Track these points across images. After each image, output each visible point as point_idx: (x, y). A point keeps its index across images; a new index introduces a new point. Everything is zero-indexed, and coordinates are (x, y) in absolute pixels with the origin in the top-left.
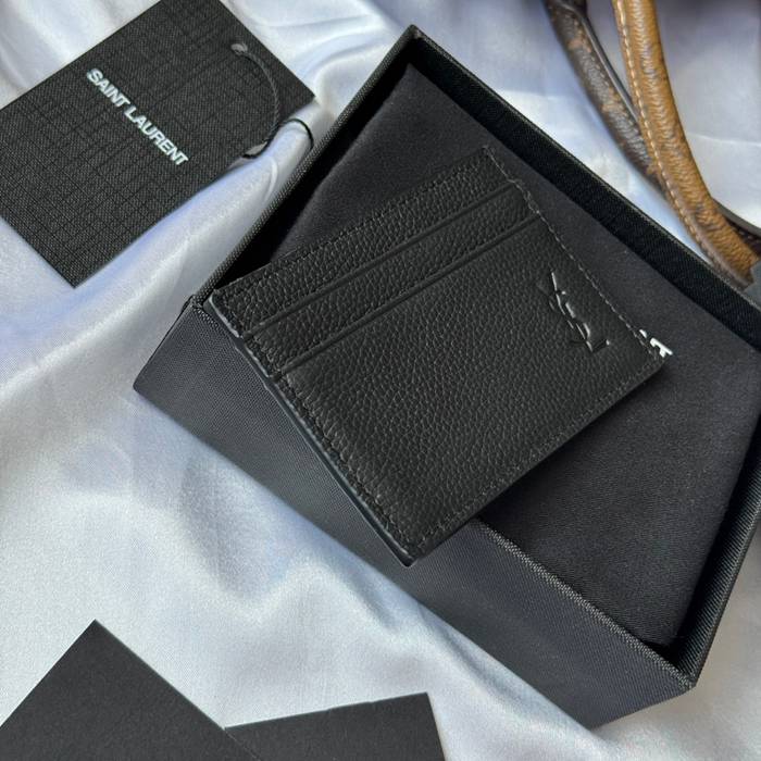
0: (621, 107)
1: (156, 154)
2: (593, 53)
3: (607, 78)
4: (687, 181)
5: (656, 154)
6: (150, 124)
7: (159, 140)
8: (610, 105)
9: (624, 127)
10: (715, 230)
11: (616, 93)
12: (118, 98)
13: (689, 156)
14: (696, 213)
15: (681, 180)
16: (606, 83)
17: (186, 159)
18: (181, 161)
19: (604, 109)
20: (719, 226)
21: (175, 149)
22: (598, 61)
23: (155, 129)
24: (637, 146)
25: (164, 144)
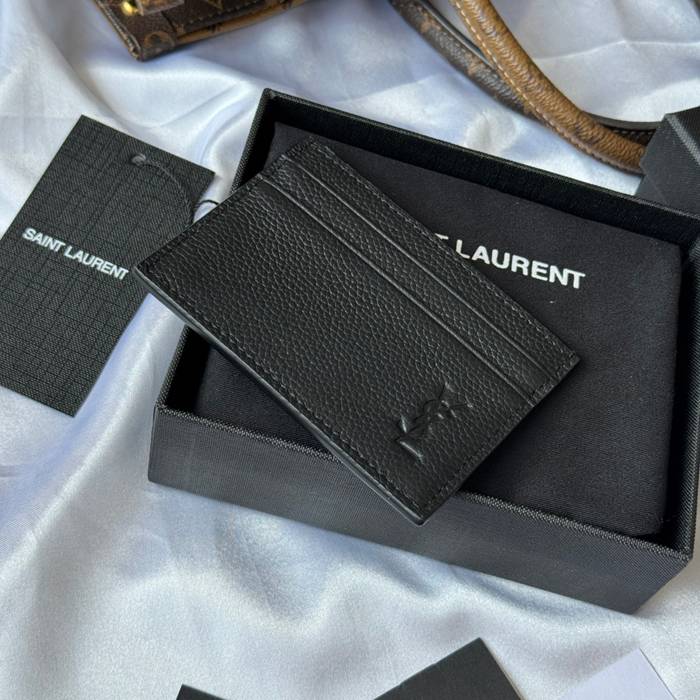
0: (482, 66)
1: (100, 278)
2: (443, 29)
3: (462, 46)
4: (558, 109)
5: (524, 96)
6: (87, 255)
7: (100, 265)
8: (473, 68)
9: (491, 81)
10: (597, 142)
11: (474, 56)
12: (54, 244)
13: (552, 88)
14: (577, 132)
15: (553, 111)
16: (464, 51)
17: (126, 271)
18: (123, 275)
19: (470, 72)
20: (600, 136)
21: (115, 267)
22: (449, 34)
23: (93, 257)
24: (507, 94)
25: (105, 266)
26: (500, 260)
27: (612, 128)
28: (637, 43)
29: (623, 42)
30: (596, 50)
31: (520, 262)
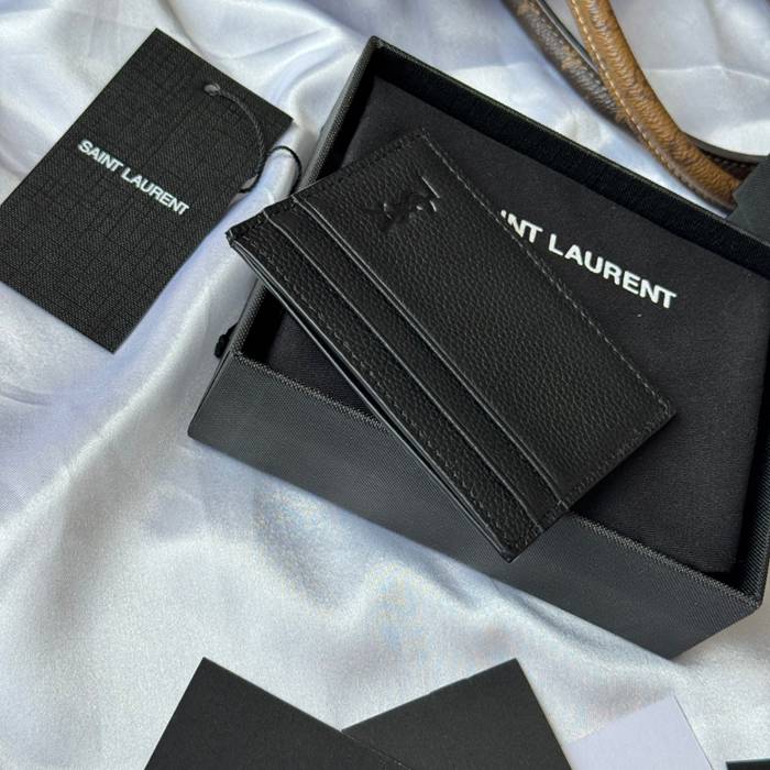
0: (579, 62)
1: (158, 208)
2: (542, 14)
3: (560, 36)
4: (657, 122)
5: (622, 102)
6: (146, 181)
7: (158, 194)
8: (569, 62)
9: (586, 80)
10: (691, 163)
11: (572, 49)
12: (112, 163)
13: (654, 98)
14: (671, 150)
15: (652, 123)
16: (561, 42)
17: (186, 207)
18: (183, 210)
19: (564, 67)
20: (694, 159)
21: (175, 200)
22: (548, 21)
23: (152, 185)
24: (601, 97)
25: (164, 197)
26: (593, 263)
27: (707, 153)
28: (731, 71)
29: (718, 67)
30: (689, 70)
31: (612, 270)
